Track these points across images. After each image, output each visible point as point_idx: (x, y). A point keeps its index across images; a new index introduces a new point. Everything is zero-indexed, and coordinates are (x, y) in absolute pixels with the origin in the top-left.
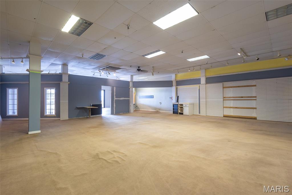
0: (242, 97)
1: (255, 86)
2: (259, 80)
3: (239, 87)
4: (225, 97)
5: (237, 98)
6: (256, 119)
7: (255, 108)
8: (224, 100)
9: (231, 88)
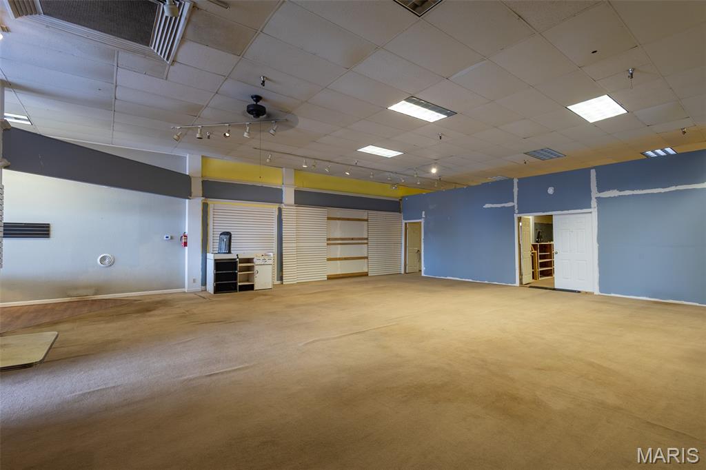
0: (352, 239)
1: (367, 220)
2: (370, 212)
3: (348, 219)
4: (329, 239)
5: (345, 241)
6: (368, 275)
7: (367, 258)
8: (328, 244)
9: (338, 221)
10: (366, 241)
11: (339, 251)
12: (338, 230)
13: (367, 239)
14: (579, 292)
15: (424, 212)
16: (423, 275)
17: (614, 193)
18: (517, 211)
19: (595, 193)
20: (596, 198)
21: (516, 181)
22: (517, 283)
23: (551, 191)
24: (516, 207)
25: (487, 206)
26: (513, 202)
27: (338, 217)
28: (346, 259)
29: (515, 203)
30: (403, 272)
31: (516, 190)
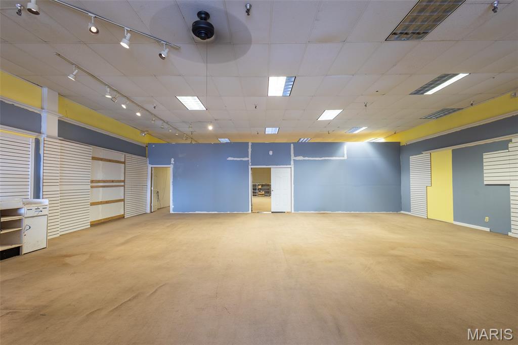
0: (113, 181)
1: (124, 163)
2: (127, 155)
3: (110, 161)
4: (92, 182)
5: (108, 184)
6: (124, 217)
7: (123, 200)
8: (92, 187)
9: (100, 162)
10: (123, 184)
11: (101, 194)
12: (101, 172)
13: (124, 181)
14: (284, 212)
15: (173, 160)
16: (171, 212)
17: (301, 158)
18: (250, 164)
19: (293, 158)
20: (293, 160)
21: (250, 144)
22: (250, 211)
23: (271, 153)
24: (250, 161)
25: (230, 159)
26: (248, 158)
27: (101, 157)
28: (107, 202)
29: (249, 159)
30: (148, 211)
31: (250, 150)
